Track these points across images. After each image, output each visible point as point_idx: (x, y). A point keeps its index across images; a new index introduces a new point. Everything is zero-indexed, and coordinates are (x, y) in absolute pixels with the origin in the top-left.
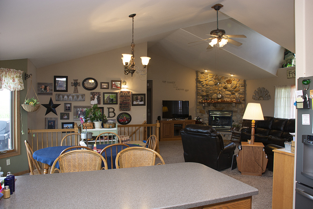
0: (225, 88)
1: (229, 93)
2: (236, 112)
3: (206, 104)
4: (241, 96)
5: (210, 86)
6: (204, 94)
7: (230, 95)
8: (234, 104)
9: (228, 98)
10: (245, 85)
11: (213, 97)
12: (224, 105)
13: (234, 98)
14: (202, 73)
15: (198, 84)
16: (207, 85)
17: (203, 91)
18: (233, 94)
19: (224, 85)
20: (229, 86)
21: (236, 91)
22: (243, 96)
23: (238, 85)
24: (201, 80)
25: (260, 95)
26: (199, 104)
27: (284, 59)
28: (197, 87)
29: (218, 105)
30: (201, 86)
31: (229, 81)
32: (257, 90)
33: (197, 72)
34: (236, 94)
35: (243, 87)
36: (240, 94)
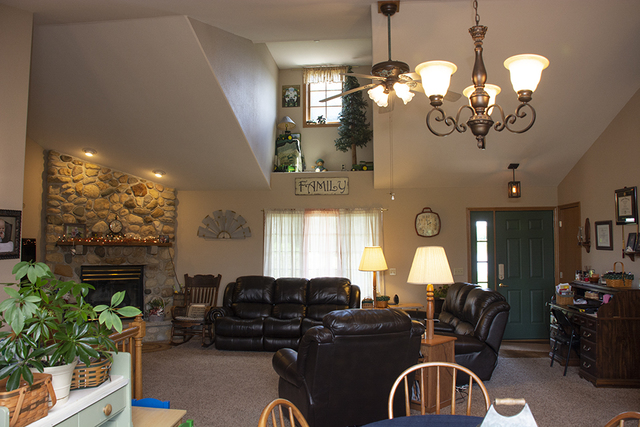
0: (130, 206)
1: (139, 219)
2: (154, 268)
3: (80, 248)
4: (166, 228)
5: (88, 197)
6: (71, 219)
7: (140, 225)
8: (155, 249)
9: (136, 232)
10: (174, 203)
11: (94, 230)
12: (125, 251)
13: (151, 233)
14: (66, 159)
15: (51, 190)
16: (79, 194)
17: (65, 210)
18: (148, 222)
19: (126, 198)
20: (140, 201)
21: (155, 216)
22: (172, 229)
23: (160, 201)
24: (65, 179)
25: (220, 228)
26: (52, 248)
27: (276, 153)
28: (46, 197)
29: (111, 251)
30: (59, 196)
31: (139, 190)
32: (212, 216)
33: (48, 155)
34: (157, 223)
35: (172, 208)
36: (165, 222)
